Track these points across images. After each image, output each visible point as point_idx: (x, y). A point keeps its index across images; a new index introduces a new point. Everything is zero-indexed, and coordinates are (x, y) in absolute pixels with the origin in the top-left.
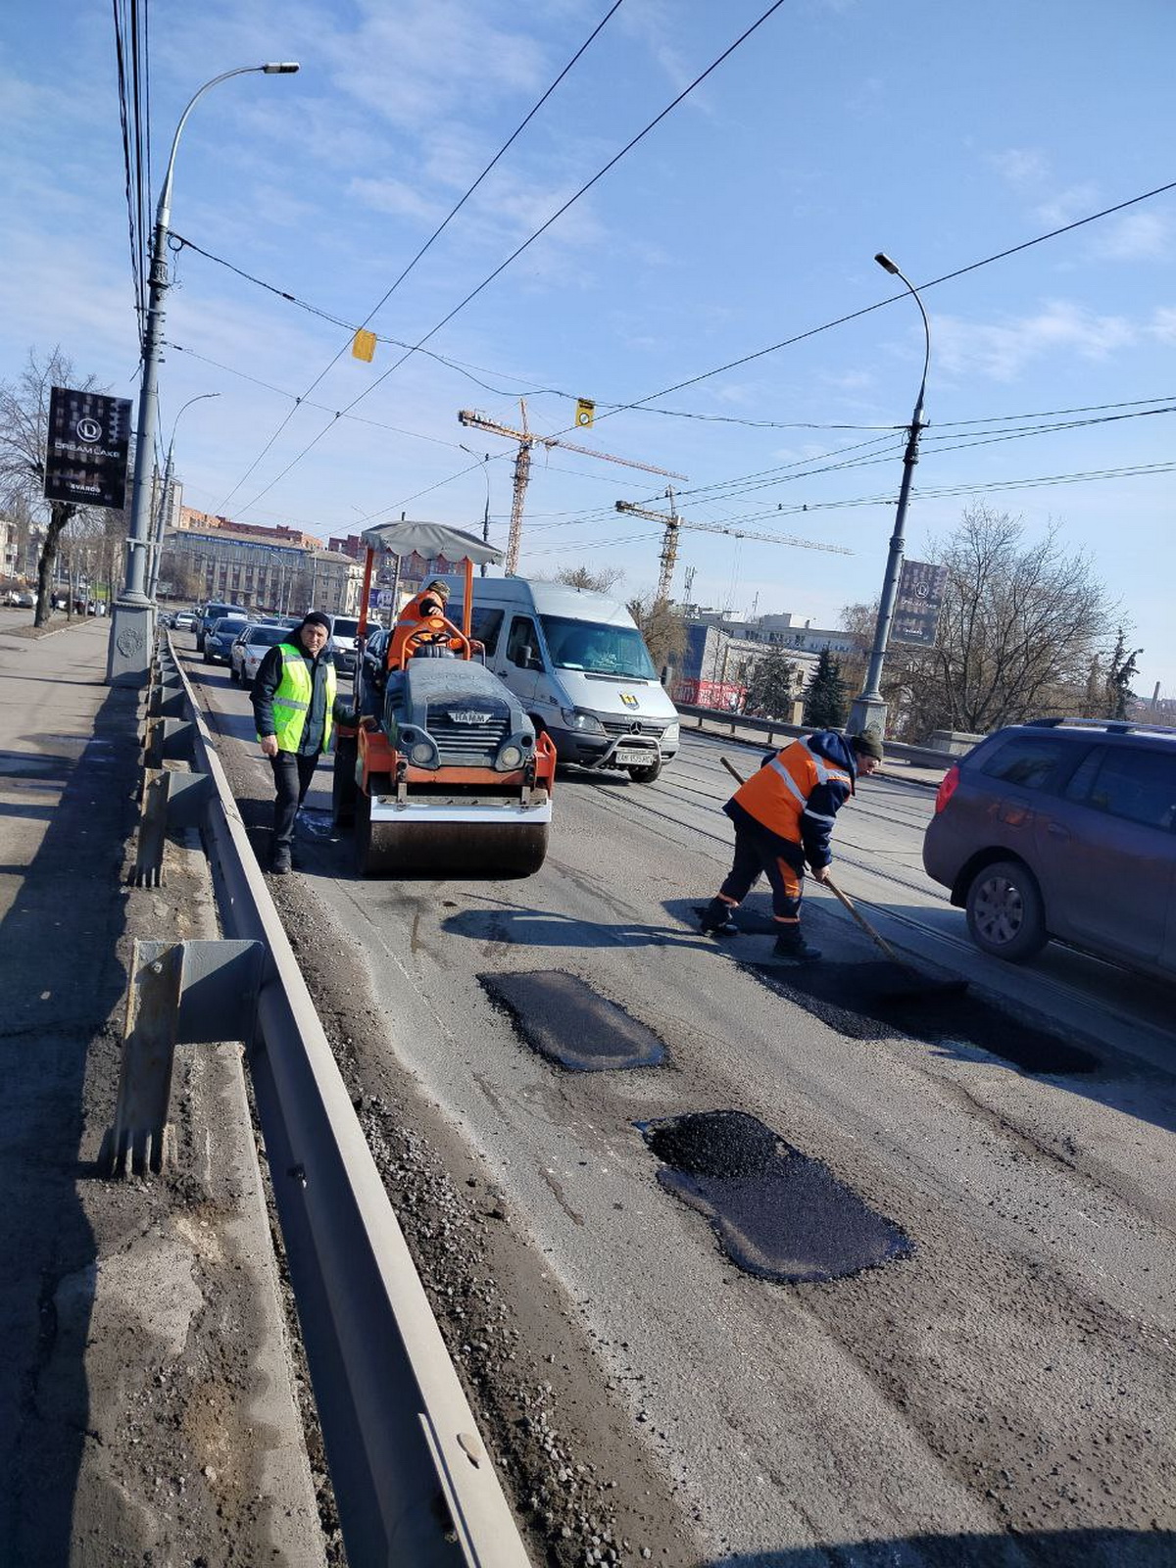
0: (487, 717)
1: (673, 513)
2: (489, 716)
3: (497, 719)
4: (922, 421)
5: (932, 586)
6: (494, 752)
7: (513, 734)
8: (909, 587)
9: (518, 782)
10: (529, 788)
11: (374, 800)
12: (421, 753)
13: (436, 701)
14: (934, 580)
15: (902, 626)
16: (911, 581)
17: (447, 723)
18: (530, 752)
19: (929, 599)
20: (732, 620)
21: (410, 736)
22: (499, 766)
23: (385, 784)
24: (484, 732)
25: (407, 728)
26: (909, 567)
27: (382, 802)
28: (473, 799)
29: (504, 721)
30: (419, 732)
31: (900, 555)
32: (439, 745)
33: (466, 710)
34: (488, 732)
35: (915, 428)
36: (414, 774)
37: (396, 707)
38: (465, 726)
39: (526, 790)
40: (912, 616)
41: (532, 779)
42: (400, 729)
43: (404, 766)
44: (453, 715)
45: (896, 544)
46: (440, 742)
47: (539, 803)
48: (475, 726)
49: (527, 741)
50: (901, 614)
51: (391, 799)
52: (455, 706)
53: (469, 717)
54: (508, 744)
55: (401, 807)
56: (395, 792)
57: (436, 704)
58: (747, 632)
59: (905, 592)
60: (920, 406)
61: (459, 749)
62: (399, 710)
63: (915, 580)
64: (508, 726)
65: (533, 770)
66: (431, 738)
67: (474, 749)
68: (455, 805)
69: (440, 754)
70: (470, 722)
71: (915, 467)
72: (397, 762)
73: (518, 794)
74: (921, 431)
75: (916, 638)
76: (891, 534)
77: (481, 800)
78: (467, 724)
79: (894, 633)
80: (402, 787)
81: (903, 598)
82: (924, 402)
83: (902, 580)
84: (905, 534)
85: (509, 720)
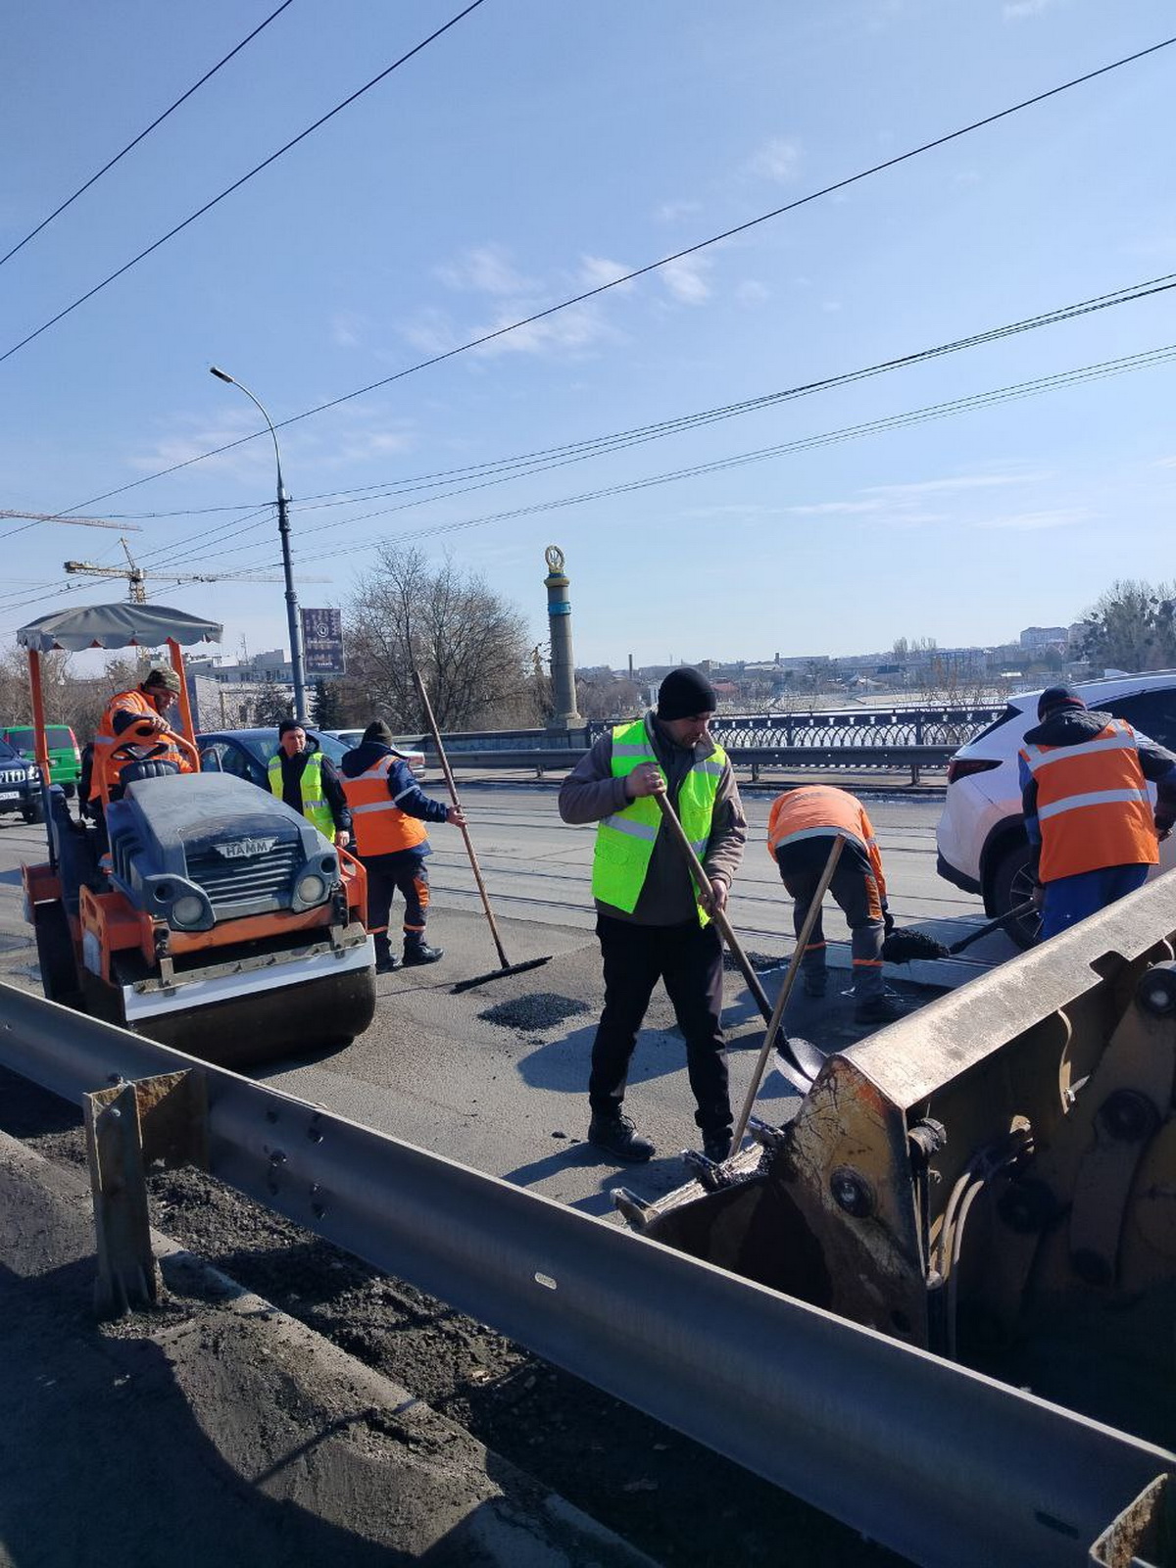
0: (269, 843)
1: (133, 567)
2: (273, 841)
3: (284, 843)
4: (285, 496)
5: (330, 626)
6: (287, 888)
7: (308, 859)
8: (311, 629)
9: (324, 921)
10: (341, 926)
11: (128, 990)
12: (188, 911)
13: (195, 835)
14: (330, 621)
15: (314, 662)
16: (312, 624)
17: (216, 859)
18: (334, 876)
19: (330, 636)
20: (223, 665)
21: (165, 890)
22: (297, 906)
23: (136, 964)
24: (270, 864)
25: (160, 881)
26: (307, 614)
27: (140, 991)
28: (266, 958)
29: (294, 845)
30: (179, 881)
31: (296, 605)
32: (210, 894)
33: (240, 839)
34: (274, 863)
35: (282, 503)
36: (178, 942)
37: (132, 853)
38: (242, 861)
39: (337, 931)
40: (320, 652)
41: (344, 913)
42: (147, 884)
43: (165, 933)
44: (223, 850)
45: (290, 597)
46: (210, 890)
47: (357, 942)
48: (256, 858)
49: (328, 864)
50: (310, 652)
51: (152, 985)
52: (223, 838)
53: (244, 850)
54: (303, 873)
55: (171, 993)
56: (155, 972)
57: (195, 839)
58: (242, 675)
59: (309, 634)
60: (280, 485)
61: (237, 894)
62: (140, 856)
63: (315, 623)
64: (300, 850)
65: (343, 900)
66: (196, 887)
67: (260, 889)
68: (246, 972)
69: (212, 906)
70: (248, 855)
71: (289, 534)
72: (153, 929)
73: (327, 937)
74: (287, 505)
75: (328, 669)
76: (285, 590)
77: (279, 956)
78: (244, 858)
79: (309, 669)
80: (166, 964)
81: (309, 638)
82: (284, 482)
83: (304, 625)
84: (296, 588)
85: (299, 842)
